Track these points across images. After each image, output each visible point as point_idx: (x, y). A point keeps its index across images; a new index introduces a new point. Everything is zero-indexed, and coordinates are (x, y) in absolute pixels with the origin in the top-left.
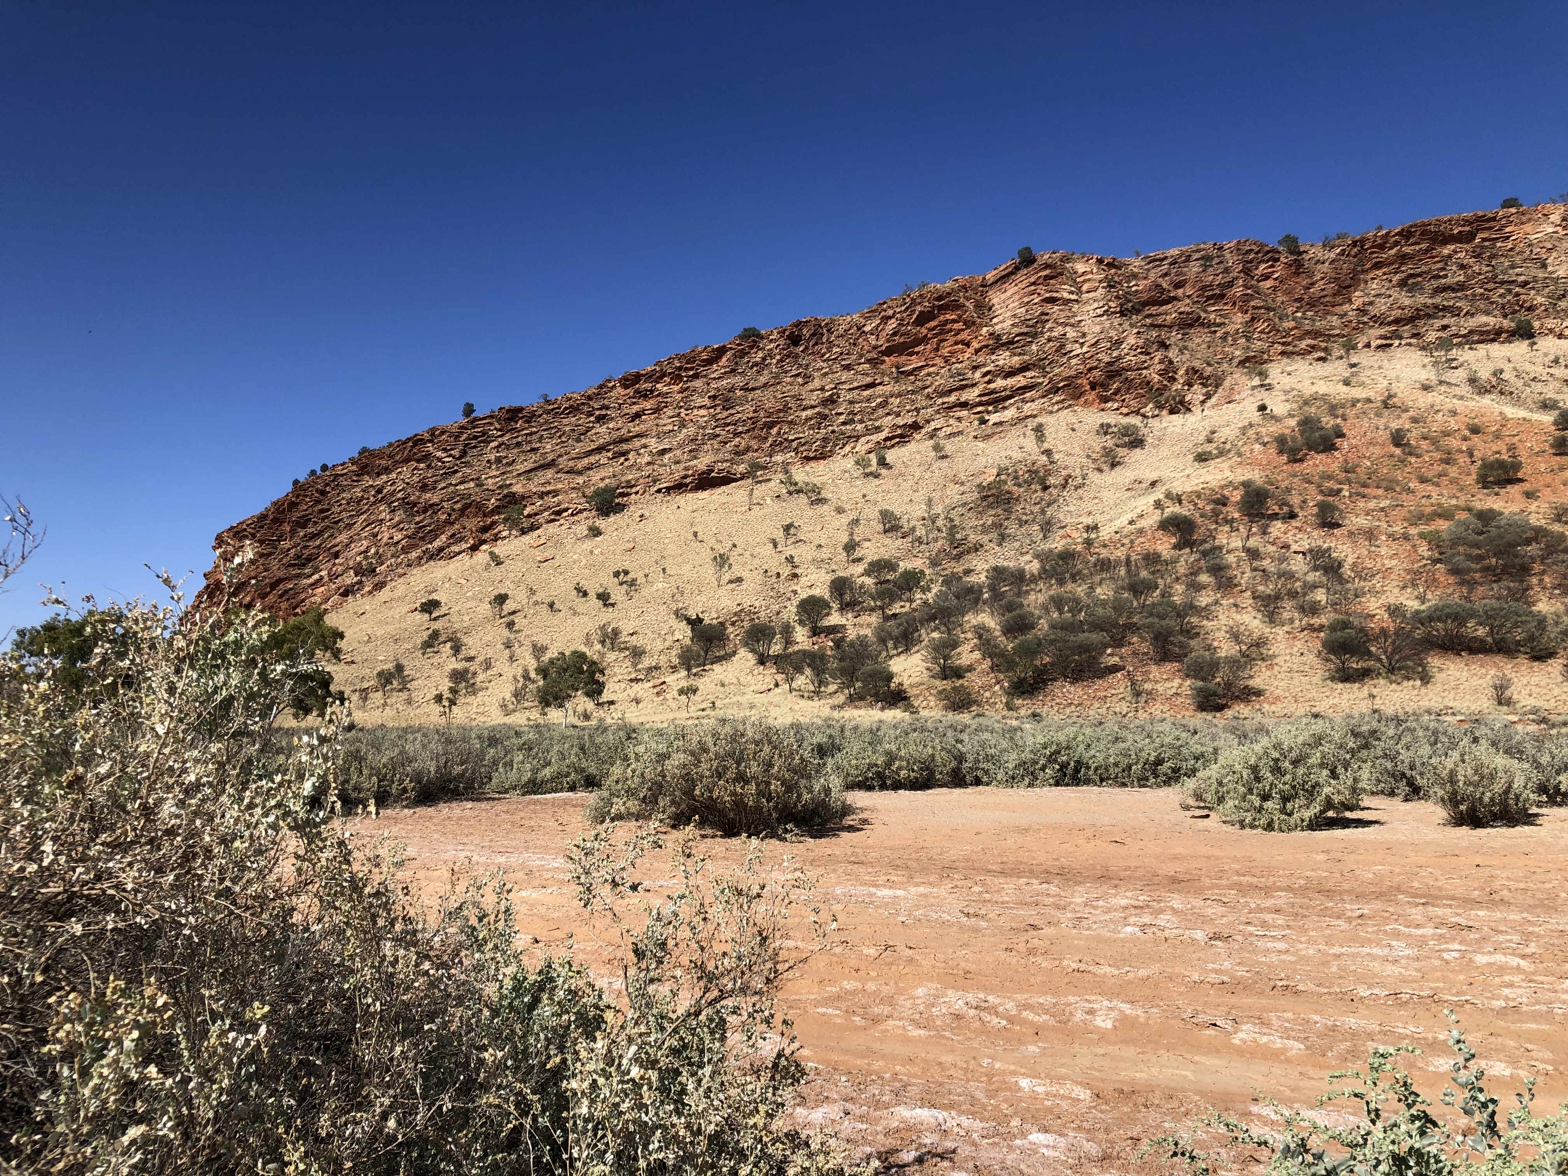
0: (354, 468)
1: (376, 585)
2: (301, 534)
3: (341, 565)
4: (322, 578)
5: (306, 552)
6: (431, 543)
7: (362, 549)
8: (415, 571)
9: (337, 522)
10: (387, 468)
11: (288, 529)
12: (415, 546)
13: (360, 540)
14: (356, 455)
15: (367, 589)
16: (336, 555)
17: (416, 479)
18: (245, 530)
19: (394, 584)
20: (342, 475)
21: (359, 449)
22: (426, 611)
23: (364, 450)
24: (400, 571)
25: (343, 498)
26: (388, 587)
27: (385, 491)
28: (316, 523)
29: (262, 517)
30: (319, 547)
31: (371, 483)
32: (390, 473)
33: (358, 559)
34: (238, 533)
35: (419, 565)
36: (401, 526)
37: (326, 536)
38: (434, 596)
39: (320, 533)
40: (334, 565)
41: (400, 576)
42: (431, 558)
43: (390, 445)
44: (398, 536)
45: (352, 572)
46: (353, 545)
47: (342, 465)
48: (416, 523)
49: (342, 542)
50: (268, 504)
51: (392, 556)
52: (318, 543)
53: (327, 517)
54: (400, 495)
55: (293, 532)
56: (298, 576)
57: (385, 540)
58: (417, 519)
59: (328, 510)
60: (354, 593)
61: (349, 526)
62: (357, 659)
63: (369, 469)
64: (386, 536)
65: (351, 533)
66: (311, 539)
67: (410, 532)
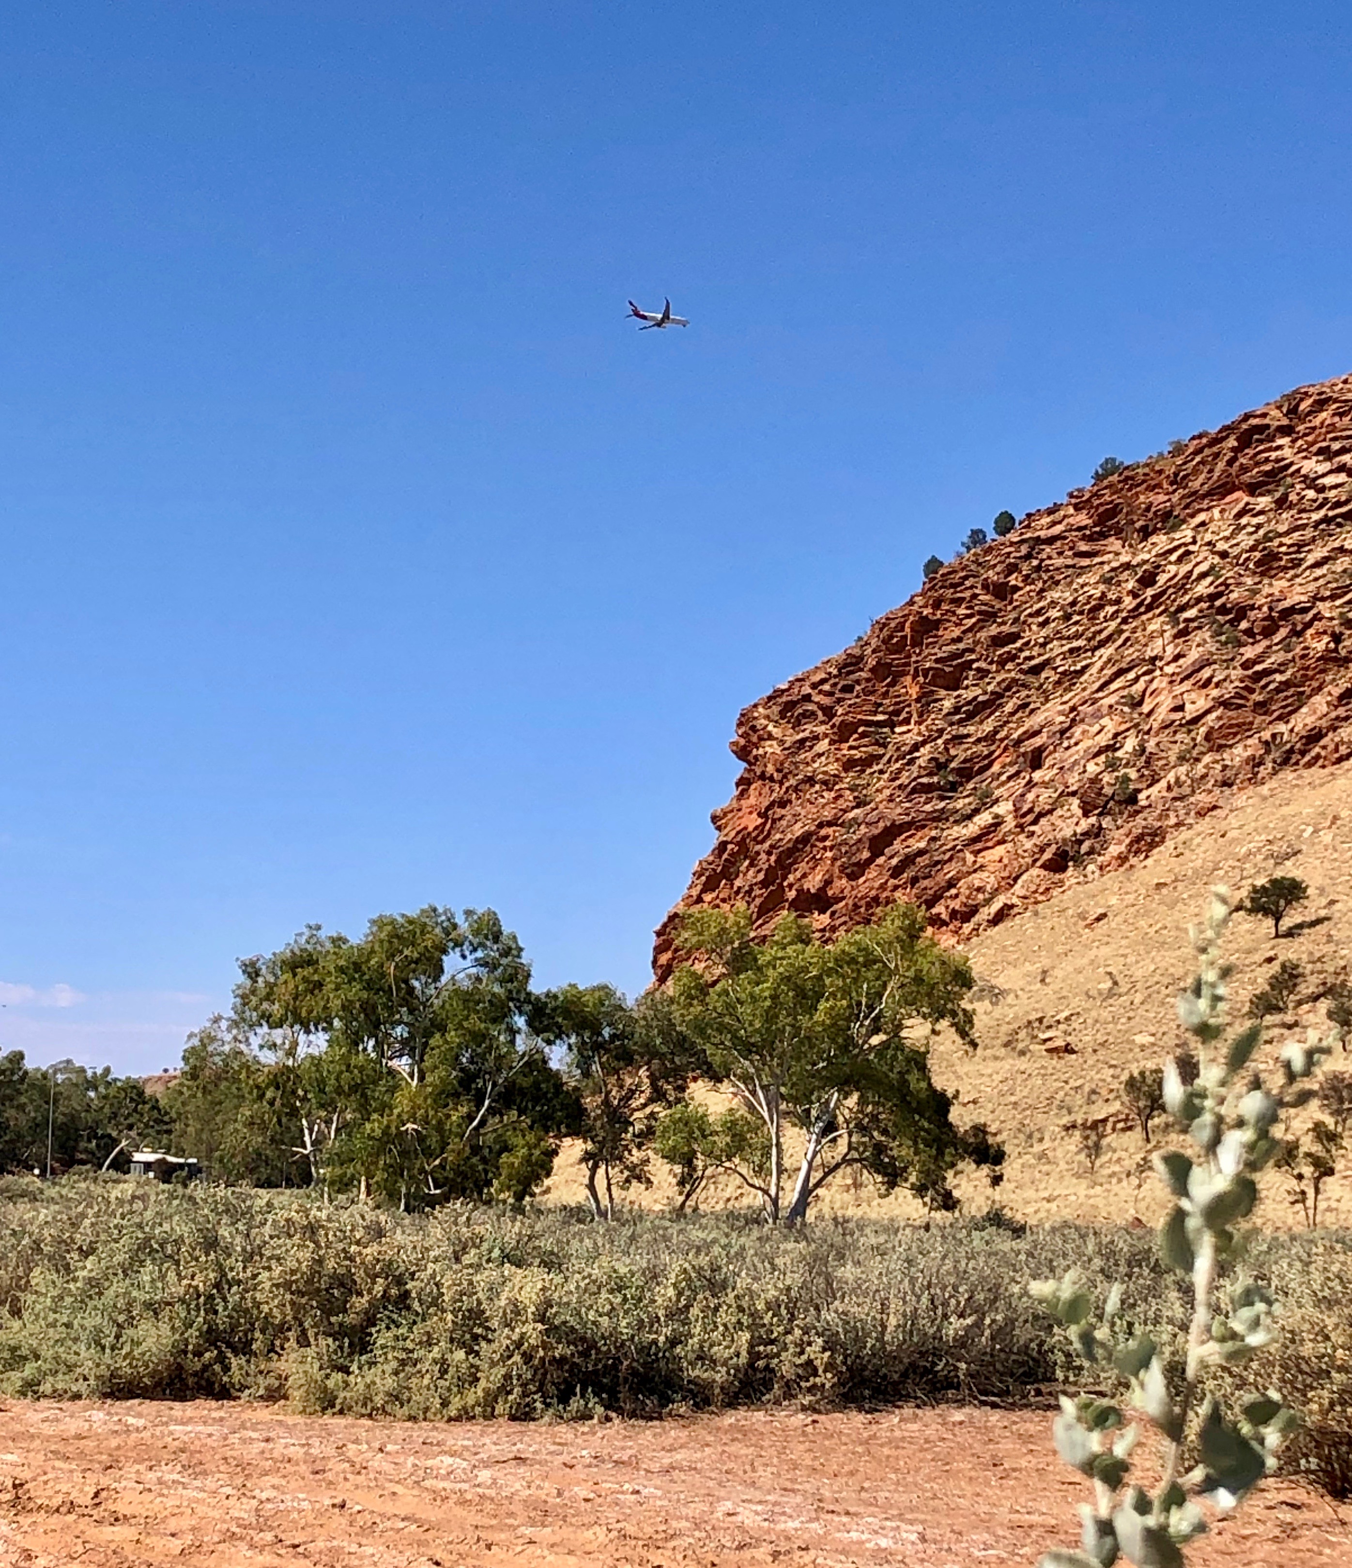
0: (1082, 519)
1: (1138, 839)
2: (948, 704)
3: (1045, 785)
4: (998, 822)
5: (960, 753)
6: (1283, 718)
7: (1103, 740)
8: (1242, 798)
9: (1036, 670)
10: (1167, 515)
11: (914, 691)
12: (1242, 729)
13: (1098, 716)
14: (1088, 484)
15: (1114, 850)
16: (1036, 760)
17: (1246, 540)
18: (807, 698)
19: (1184, 834)
20: (1051, 541)
21: (1095, 465)
22: (1266, 912)
23: (1110, 467)
24: (1202, 799)
25: (1053, 604)
26: (1169, 844)
27: (1162, 579)
28: (983, 673)
29: (852, 663)
30: (990, 738)
31: (1124, 558)
32: (1175, 528)
33: (1092, 768)
34: (790, 706)
35: (1254, 780)
36: (1206, 673)
37: (1009, 708)
38: (1290, 870)
39: (993, 702)
40: (1030, 785)
41: (1200, 814)
42: (1286, 761)
43: (1178, 449)
44: (1198, 702)
45: (1075, 802)
46: (1077, 731)
47: (1050, 512)
48: (1246, 666)
49: (1050, 723)
50: (865, 630)
51: (1182, 759)
52: (988, 726)
53: (1012, 657)
54: (1203, 588)
55: (926, 699)
56: (939, 817)
57: (1162, 714)
58: (1249, 652)
59: (1014, 637)
60: (1079, 861)
61: (1071, 677)
62: (1084, 1039)
63: (1122, 521)
64: (1166, 702)
65: (1074, 696)
66: (970, 716)
67: (1228, 691)
